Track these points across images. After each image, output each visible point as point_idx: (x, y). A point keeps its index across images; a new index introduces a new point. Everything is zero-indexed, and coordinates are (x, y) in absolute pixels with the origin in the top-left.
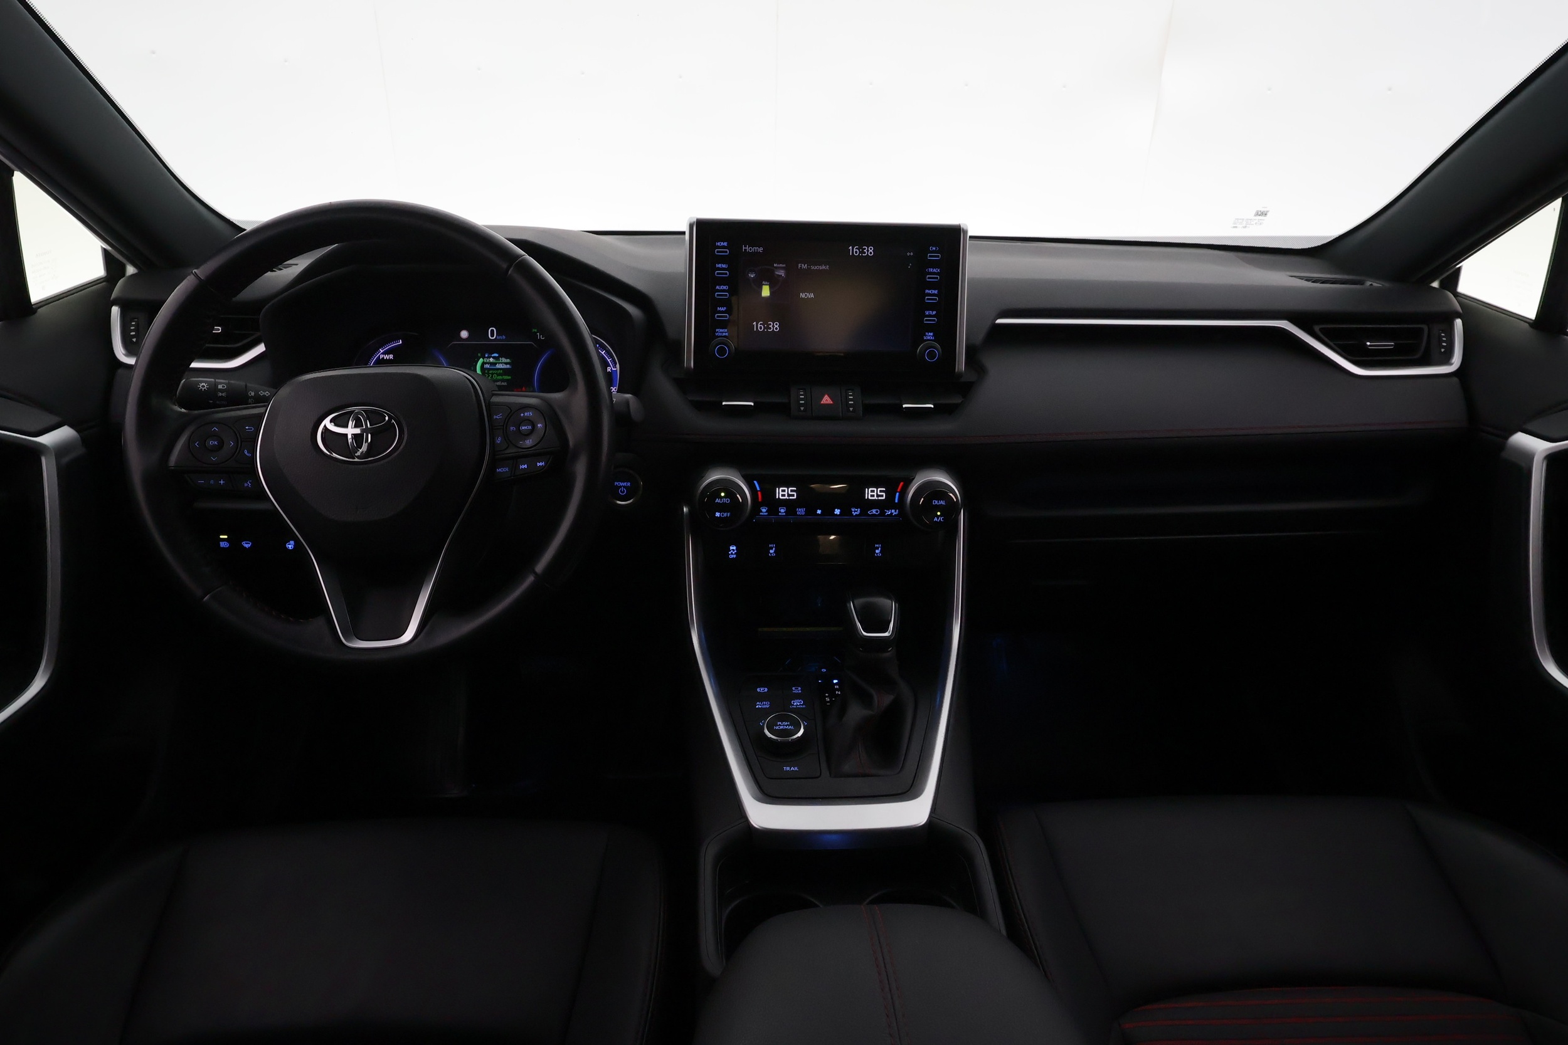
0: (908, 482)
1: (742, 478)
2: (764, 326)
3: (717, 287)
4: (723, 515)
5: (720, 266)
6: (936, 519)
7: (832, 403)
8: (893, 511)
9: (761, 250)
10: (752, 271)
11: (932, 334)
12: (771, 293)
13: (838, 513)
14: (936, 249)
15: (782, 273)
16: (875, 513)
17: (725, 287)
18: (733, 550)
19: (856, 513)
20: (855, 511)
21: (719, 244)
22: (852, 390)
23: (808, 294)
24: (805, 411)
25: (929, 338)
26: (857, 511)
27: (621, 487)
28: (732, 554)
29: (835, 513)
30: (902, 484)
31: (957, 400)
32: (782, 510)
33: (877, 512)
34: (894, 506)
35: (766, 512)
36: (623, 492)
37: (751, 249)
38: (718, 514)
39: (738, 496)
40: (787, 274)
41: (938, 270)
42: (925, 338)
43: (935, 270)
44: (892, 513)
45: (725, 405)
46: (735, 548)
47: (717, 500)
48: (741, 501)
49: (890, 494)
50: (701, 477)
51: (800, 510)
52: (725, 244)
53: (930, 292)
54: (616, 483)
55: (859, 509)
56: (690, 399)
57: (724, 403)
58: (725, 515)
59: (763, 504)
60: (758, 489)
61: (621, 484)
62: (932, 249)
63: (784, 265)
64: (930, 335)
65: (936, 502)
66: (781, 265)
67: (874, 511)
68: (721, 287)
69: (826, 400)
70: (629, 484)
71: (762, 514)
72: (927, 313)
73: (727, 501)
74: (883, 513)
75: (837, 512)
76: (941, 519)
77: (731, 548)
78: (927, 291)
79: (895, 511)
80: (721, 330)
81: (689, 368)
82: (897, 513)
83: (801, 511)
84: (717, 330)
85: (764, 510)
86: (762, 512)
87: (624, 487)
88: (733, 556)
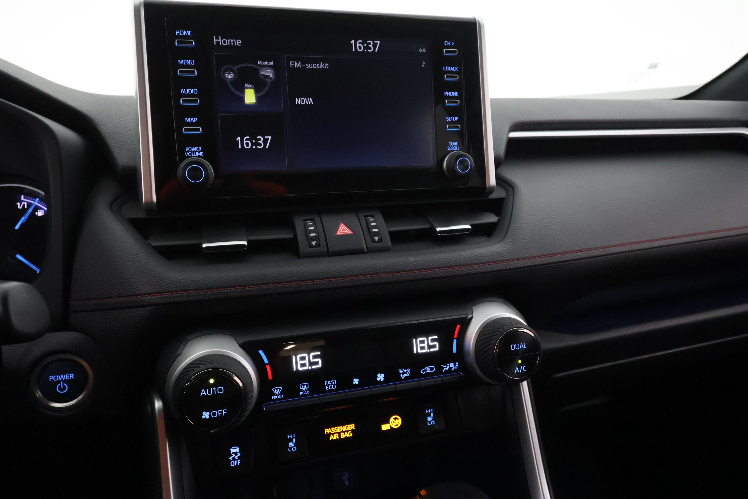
0: (466, 323)
1: (241, 350)
2: (252, 142)
3: (183, 91)
4: (214, 414)
5: (183, 62)
6: (517, 370)
7: (350, 232)
8: (452, 365)
9: (238, 42)
10: (230, 70)
11: (456, 144)
12: (258, 99)
13: (382, 379)
14: (451, 44)
15: (269, 73)
16: (429, 371)
17: (193, 91)
18: (236, 453)
19: (405, 375)
20: (404, 373)
21: (179, 32)
22: (372, 216)
23: (305, 100)
24: (318, 245)
25: (453, 148)
26: (406, 373)
27: (59, 382)
28: (234, 459)
29: (378, 379)
30: (458, 326)
31: (492, 218)
32: (304, 388)
33: (432, 369)
34: (452, 358)
35: (280, 394)
36: (62, 388)
37: (225, 42)
38: (206, 415)
39: (236, 378)
40: (276, 73)
41: (456, 69)
42: (449, 149)
43: (452, 69)
44: (450, 368)
45: (206, 248)
46: (237, 450)
47: (203, 393)
48: (241, 384)
49: (445, 343)
50: (175, 356)
51: (329, 382)
52: (189, 33)
53: (450, 94)
54: (51, 378)
55: (409, 370)
56: (154, 244)
57: (204, 246)
58: (218, 413)
59: (275, 383)
60: (266, 361)
61: (60, 378)
62: (446, 43)
63: (272, 63)
64: (454, 146)
65: (515, 346)
66: (267, 63)
67: (428, 369)
68: (188, 90)
69: (343, 230)
70: (72, 376)
71: (275, 397)
72: (449, 120)
73: (220, 390)
74: (439, 370)
75: (380, 377)
76: (523, 368)
77: (232, 451)
78: (446, 93)
79: (455, 365)
80: (193, 149)
81: (149, 203)
82: (456, 367)
83: (331, 384)
84: (187, 149)
85: (277, 392)
86: (274, 395)
87: (65, 381)
88: (235, 463)
